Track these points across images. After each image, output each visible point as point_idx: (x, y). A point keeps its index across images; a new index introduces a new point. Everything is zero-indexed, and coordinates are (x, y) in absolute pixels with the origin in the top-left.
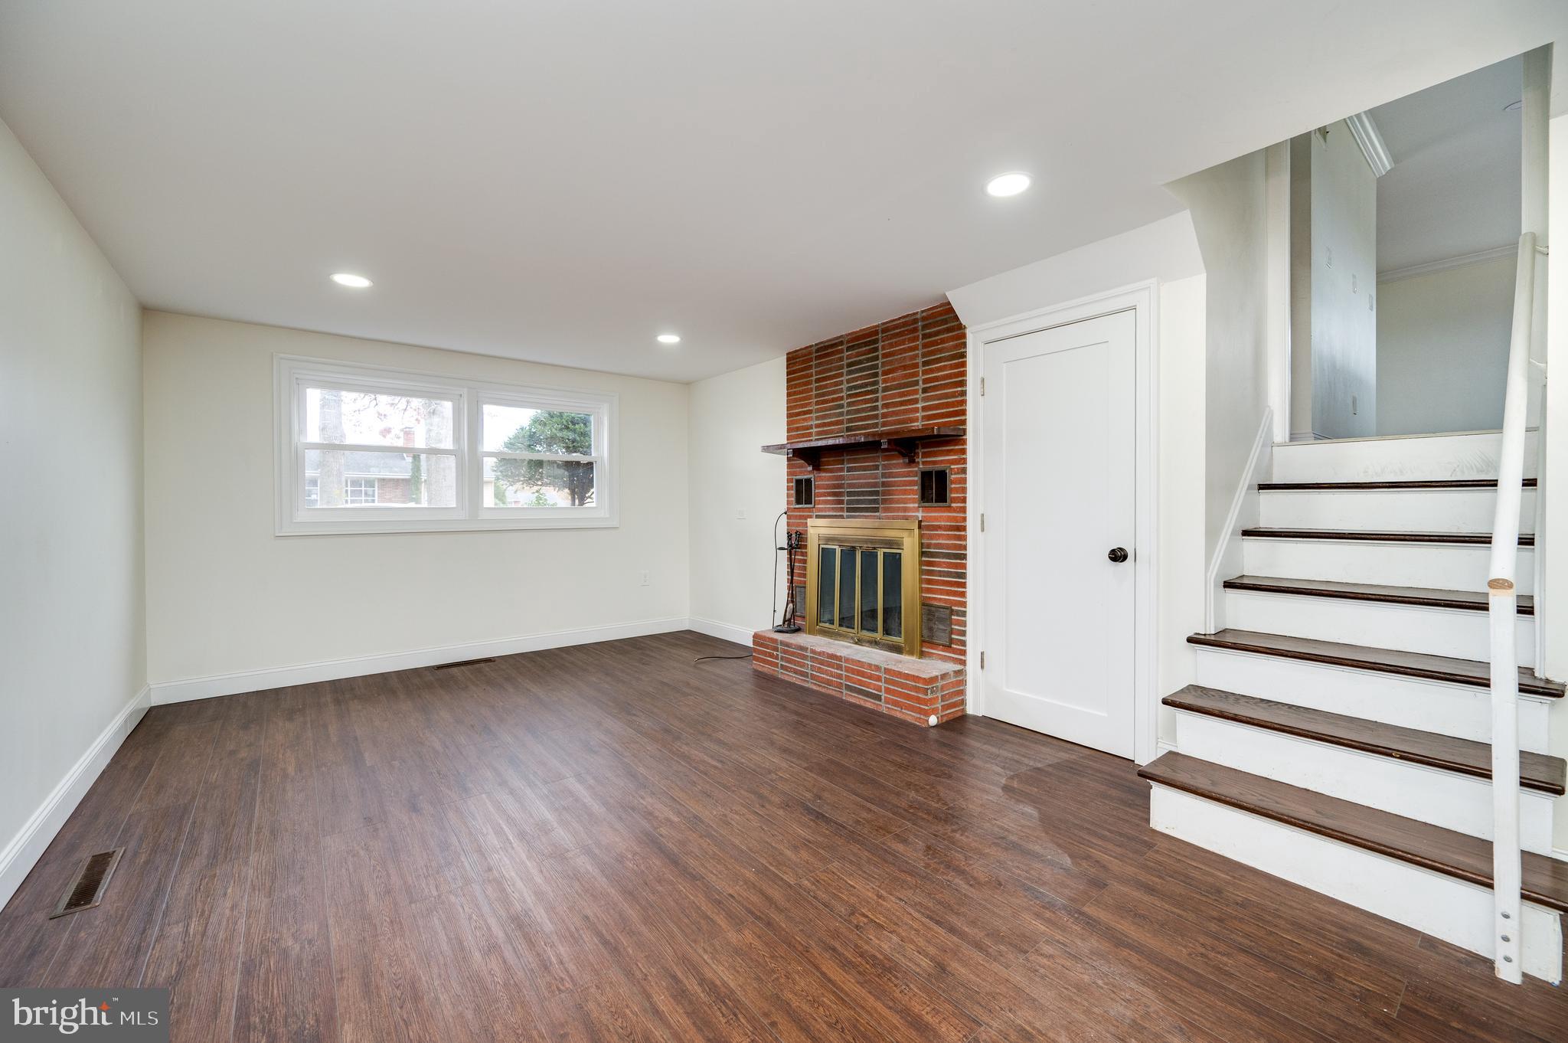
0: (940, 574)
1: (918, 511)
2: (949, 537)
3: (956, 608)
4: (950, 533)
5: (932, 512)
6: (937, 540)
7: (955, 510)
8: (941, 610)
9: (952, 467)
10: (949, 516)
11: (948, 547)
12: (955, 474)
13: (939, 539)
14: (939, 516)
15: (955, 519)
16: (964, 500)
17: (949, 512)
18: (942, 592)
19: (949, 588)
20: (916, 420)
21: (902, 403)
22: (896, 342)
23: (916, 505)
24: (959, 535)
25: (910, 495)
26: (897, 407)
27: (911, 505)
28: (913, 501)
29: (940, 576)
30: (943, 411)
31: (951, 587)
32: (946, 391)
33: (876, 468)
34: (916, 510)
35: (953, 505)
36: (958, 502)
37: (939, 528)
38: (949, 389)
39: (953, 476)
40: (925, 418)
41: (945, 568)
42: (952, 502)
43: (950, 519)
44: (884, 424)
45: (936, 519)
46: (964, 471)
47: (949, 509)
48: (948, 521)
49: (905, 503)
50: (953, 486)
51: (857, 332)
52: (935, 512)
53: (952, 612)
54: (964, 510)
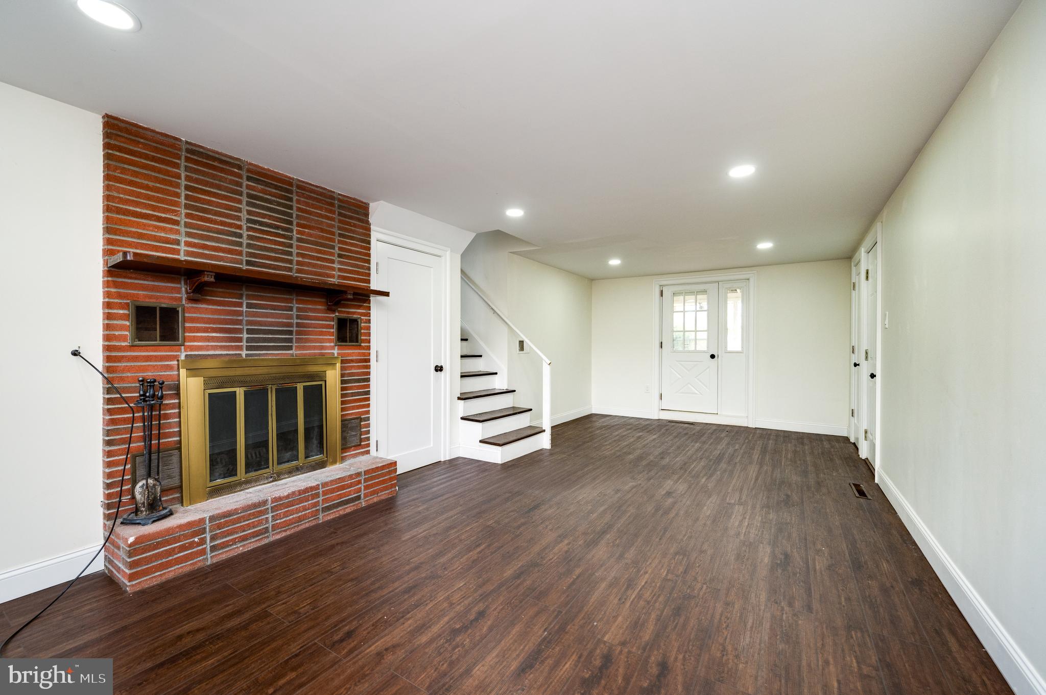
0: (353, 395)
1: (334, 349)
2: (359, 367)
3: (364, 416)
4: (360, 364)
5: (346, 350)
6: (350, 370)
7: (363, 348)
8: (353, 421)
9: (362, 318)
10: (359, 353)
11: (358, 374)
12: (364, 323)
13: (351, 370)
14: (352, 353)
15: (364, 354)
16: (369, 341)
17: (360, 349)
18: (353, 408)
19: (358, 404)
20: (333, 276)
21: (319, 259)
22: (312, 204)
23: (332, 344)
24: (367, 365)
25: (327, 336)
26: (314, 260)
27: (328, 344)
28: (330, 341)
29: (352, 397)
30: (355, 276)
31: (360, 402)
32: (357, 263)
33: (291, 309)
34: (333, 348)
35: (363, 344)
36: (366, 343)
37: (352, 361)
38: (360, 262)
39: (362, 324)
40: (339, 277)
41: (356, 390)
42: (362, 343)
43: (360, 354)
44: (299, 271)
45: (349, 355)
46: (369, 321)
47: (360, 347)
48: (358, 356)
49: (321, 343)
50: (362, 331)
51: (264, 169)
52: (349, 349)
53: (361, 420)
54: (369, 348)
